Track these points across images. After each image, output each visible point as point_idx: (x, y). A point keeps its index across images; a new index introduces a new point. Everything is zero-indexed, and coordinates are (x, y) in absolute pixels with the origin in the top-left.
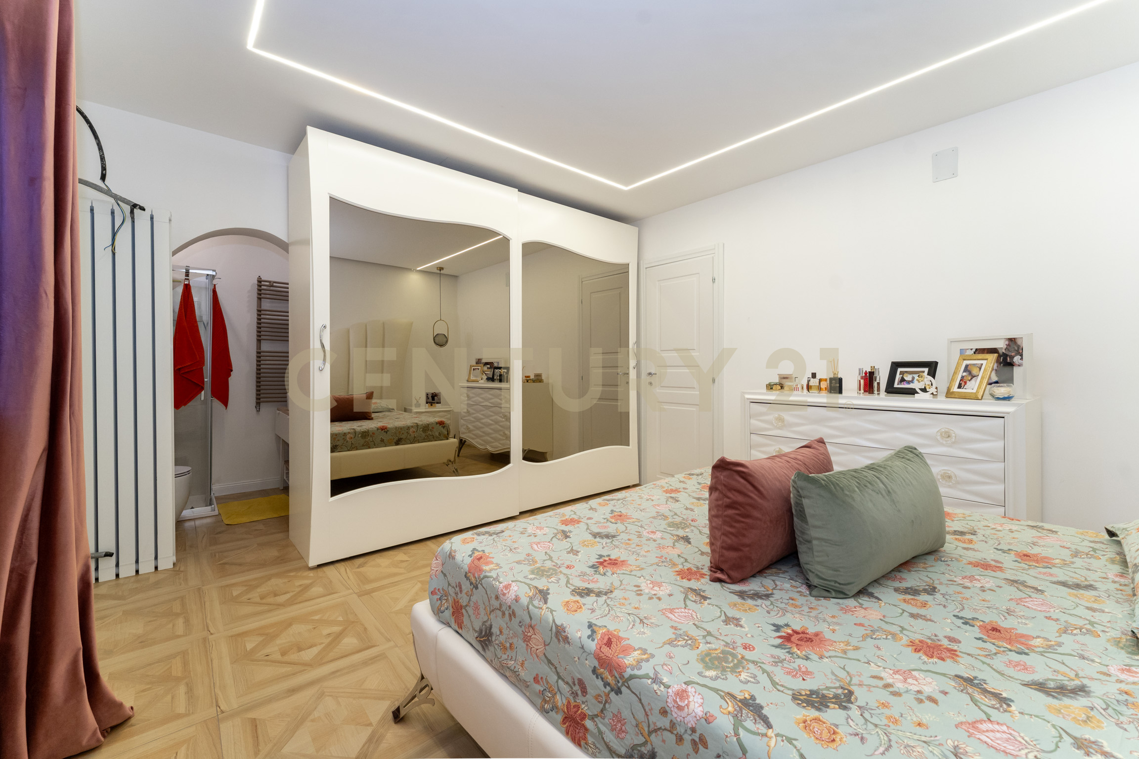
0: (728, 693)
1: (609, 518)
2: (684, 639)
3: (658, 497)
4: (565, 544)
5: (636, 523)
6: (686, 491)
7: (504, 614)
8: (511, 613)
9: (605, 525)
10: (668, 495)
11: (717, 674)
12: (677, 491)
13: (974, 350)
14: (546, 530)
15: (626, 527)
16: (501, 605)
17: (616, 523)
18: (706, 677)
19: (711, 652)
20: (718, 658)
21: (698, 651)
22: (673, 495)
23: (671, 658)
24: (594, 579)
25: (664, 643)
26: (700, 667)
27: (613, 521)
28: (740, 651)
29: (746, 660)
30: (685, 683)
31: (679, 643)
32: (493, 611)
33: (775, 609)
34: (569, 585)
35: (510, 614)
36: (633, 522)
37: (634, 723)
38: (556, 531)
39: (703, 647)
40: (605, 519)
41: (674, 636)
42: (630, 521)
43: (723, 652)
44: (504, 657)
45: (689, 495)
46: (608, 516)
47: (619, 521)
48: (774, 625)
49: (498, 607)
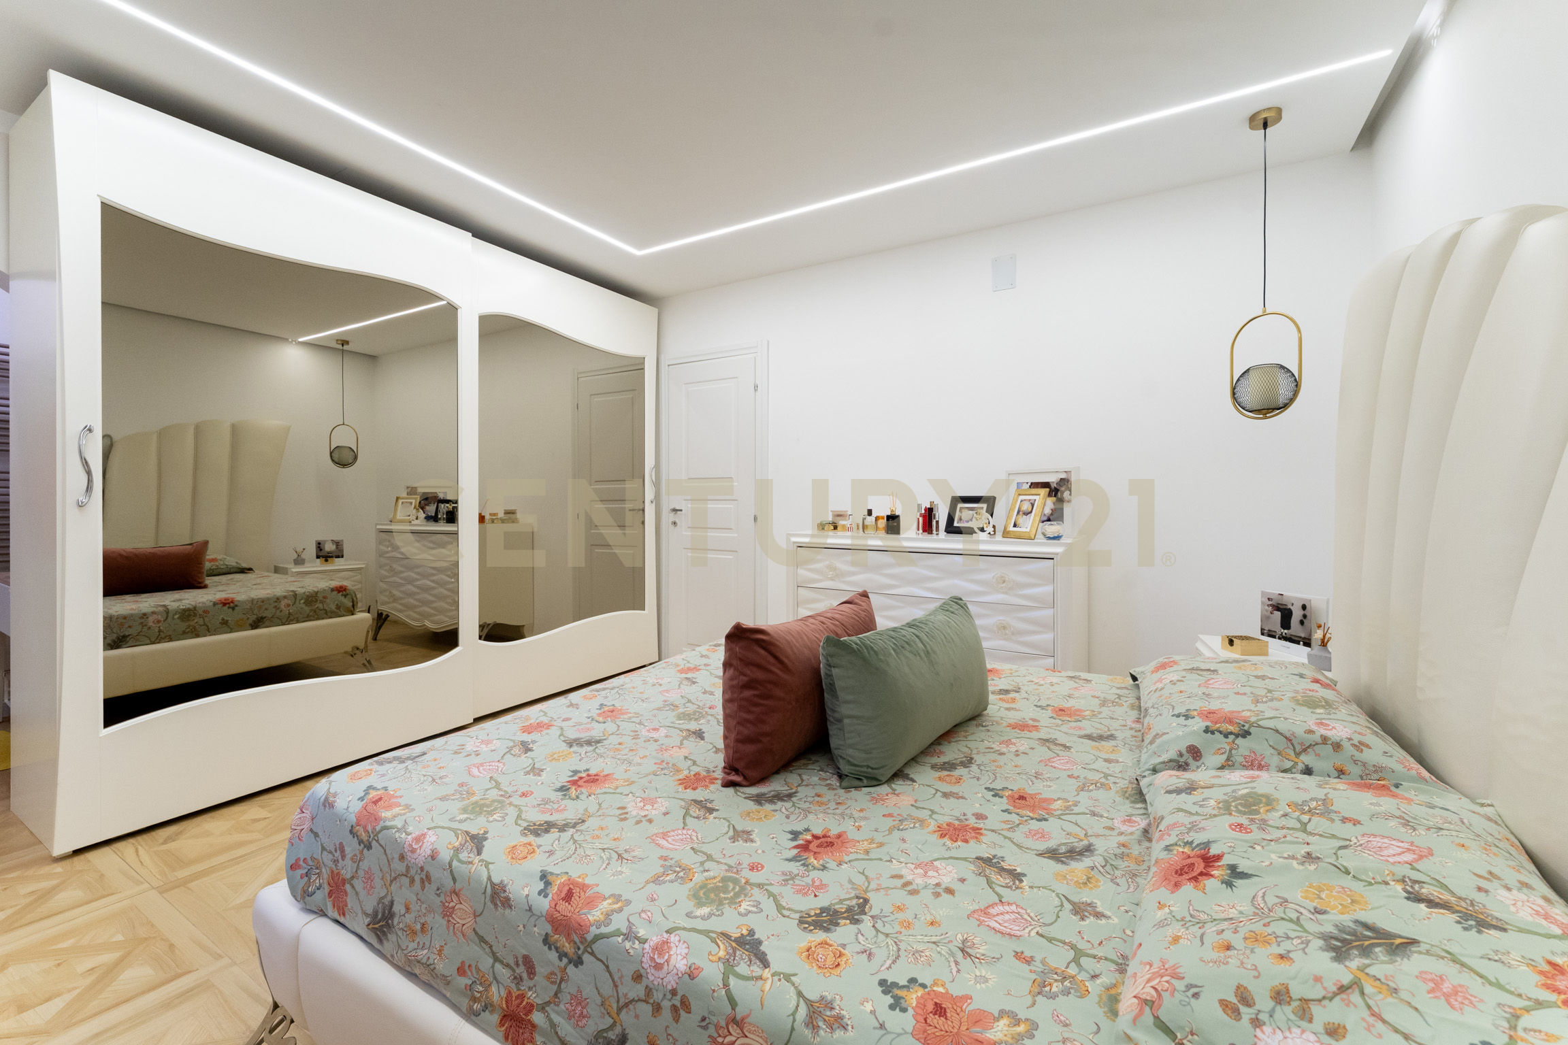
0: (721, 933)
1: (595, 715)
2: (675, 872)
3: (669, 680)
4: (525, 761)
5: (634, 719)
6: (708, 668)
7: (412, 881)
8: (424, 877)
9: (589, 726)
10: (684, 675)
11: (712, 910)
12: (696, 669)
13: (1029, 484)
14: (497, 744)
15: (619, 726)
16: (408, 868)
17: (605, 722)
18: (696, 917)
19: (709, 881)
20: (716, 889)
21: (691, 884)
22: (690, 675)
23: (653, 900)
24: (560, 806)
25: (647, 882)
26: (690, 905)
27: (601, 719)
28: (746, 873)
29: (751, 885)
30: (667, 932)
31: (668, 878)
32: (395, 879)
33: (797, 810)
34: (520, 822)
35: (422, 879)
36: (630, 718)
37: (599, 1000)
38: (511, 744)
39: (698, 878)
40: (589, 718)
41: (662, 870)
42: (625, 716)
43: (724, 880)
44: (412, 945)
45: (711, 674)
46: (594, 713)
47: (609, 719)
48: (792, 832)
49: (405, 873)
